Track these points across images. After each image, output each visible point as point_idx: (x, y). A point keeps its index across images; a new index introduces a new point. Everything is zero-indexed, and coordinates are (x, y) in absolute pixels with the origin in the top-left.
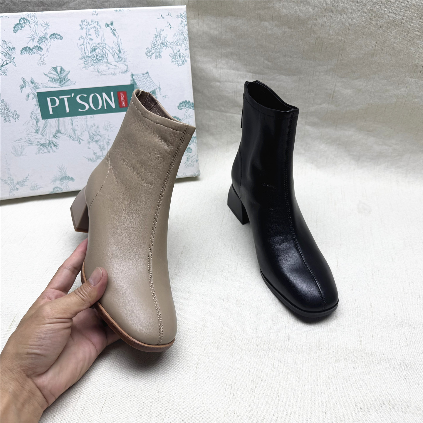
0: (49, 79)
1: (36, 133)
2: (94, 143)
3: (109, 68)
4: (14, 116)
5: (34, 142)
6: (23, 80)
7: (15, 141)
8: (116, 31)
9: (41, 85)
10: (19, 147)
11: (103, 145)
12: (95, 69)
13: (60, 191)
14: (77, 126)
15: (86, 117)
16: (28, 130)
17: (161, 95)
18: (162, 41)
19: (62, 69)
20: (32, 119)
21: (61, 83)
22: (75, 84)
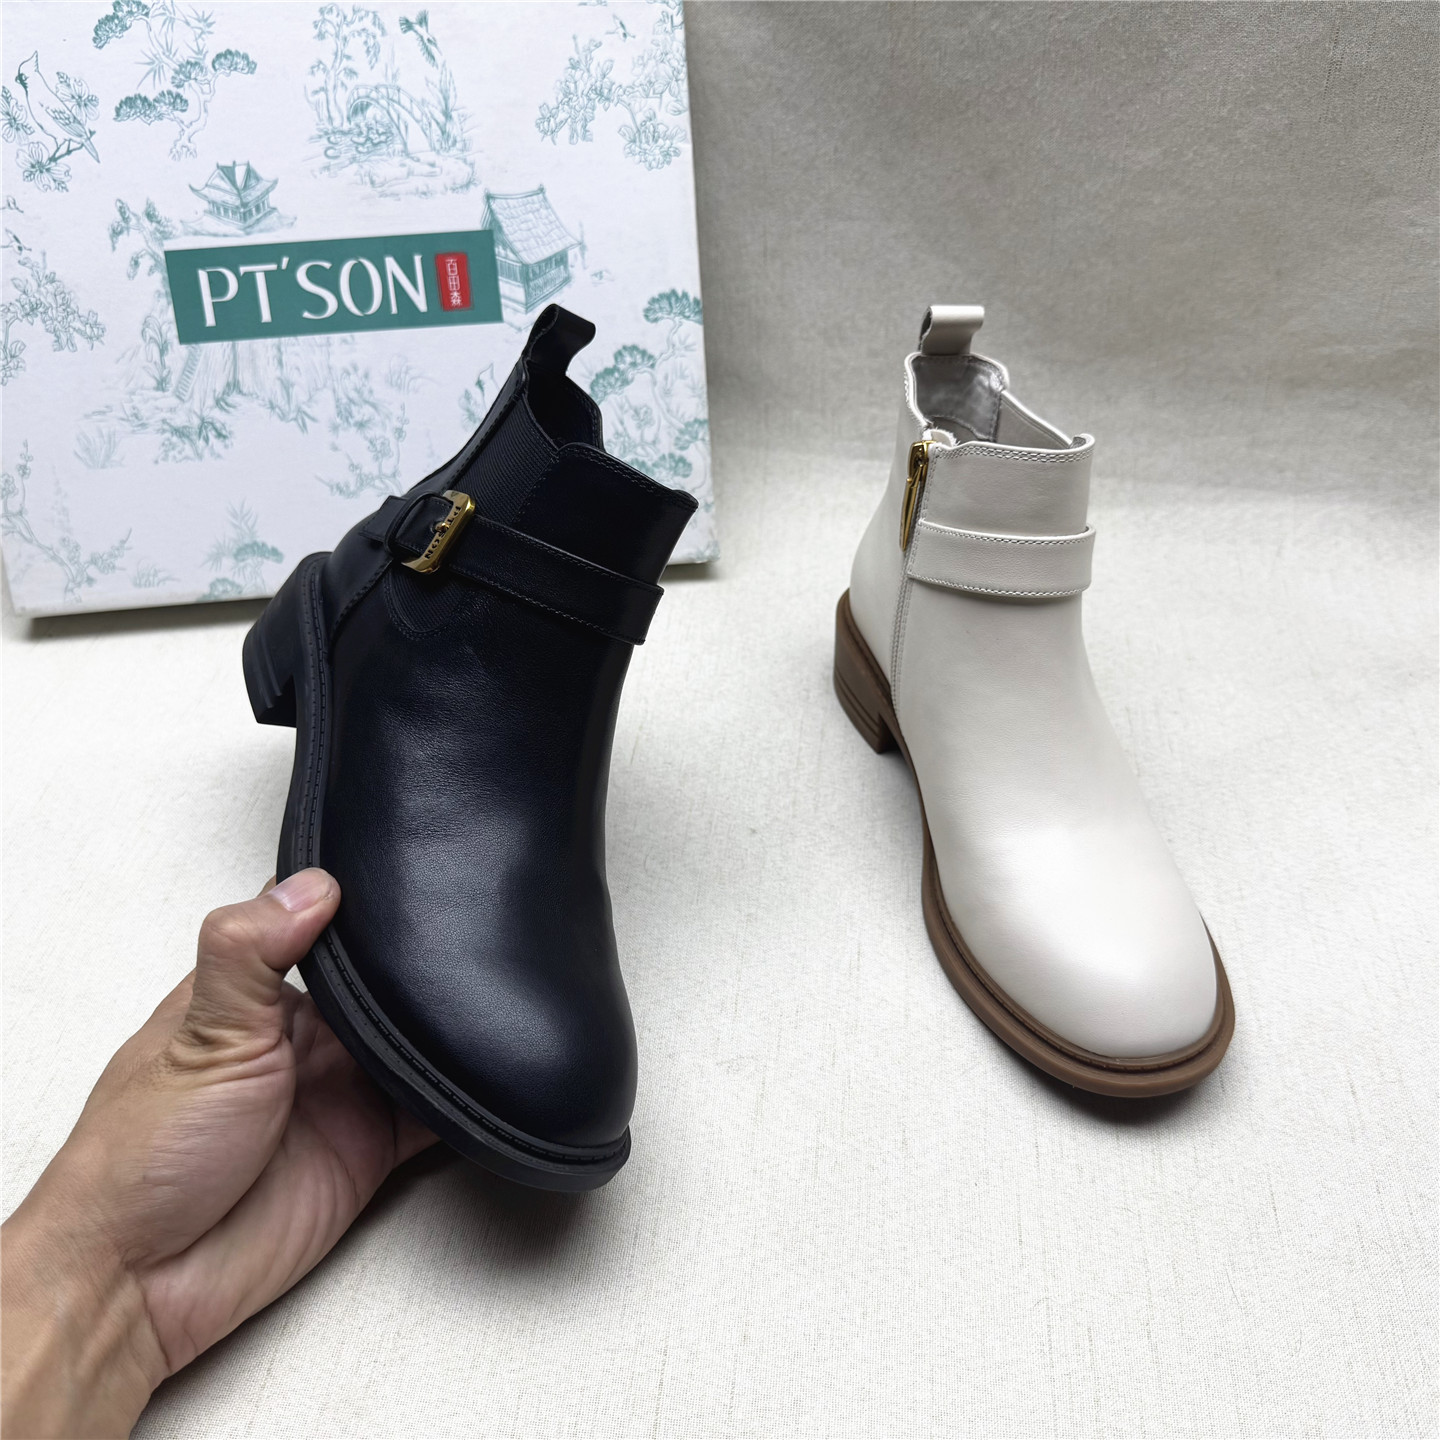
0: (205, 205)
1: (157, 389)
2: (353, 430)
3: (410, 173)
4: (88, 330)
5: (151, 421)
6: (121, 208)
7: (87, 416)
8: (435, 45)
9: (180, 226)
10: (101, 436)
11: (382, 440)
12: (361, 175)
13: (232, 595)
14: (298, 369)
15: (328, 338)
16: (132, 379)
17: (585, 268)
18: (593, 80)
19: (250, 173)
20: (145, 340)
21: (245, 220)
22: (292, 224)
